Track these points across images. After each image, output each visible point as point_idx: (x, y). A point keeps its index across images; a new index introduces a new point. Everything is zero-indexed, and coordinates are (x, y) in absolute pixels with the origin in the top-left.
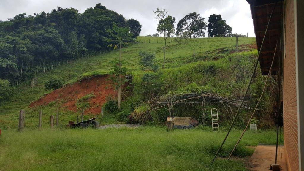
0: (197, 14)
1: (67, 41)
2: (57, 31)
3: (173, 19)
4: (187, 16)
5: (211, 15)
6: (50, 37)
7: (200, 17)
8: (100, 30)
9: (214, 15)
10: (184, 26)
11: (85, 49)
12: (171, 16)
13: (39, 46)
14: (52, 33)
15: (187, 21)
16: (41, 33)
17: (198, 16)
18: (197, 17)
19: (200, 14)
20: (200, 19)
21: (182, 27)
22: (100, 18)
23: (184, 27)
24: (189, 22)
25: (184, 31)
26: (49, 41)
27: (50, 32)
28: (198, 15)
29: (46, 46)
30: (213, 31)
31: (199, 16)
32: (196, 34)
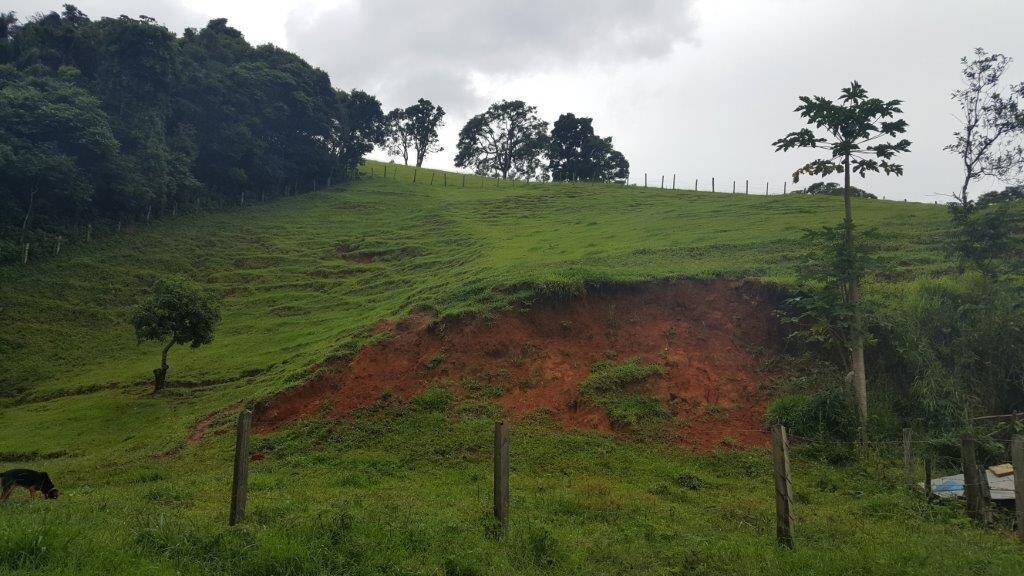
0: (526, 107)
1: (130, 145)
2: (93, 99)
3: (435, 111)
4: (496, 107)
5: (562, 117)
6: (69, 120)
7: (535, 118)
8: (248, 116)
9: (570, 116)
10: (481, 139)
11: (192, 181)
12: (428, 103)
13: (16, 152)
14: (71, 103)
15: (493, 125)
16: (26, 99)
17: (529, 115)
18: (523, 115)
19: (535, 108)
20: (534, 124)
21: (475, 140)
22: (249, 69)
23: (482, 142)
24: (499, 127)
25: (482, 156)
26: (60, 133)
27: (63, 99)
28: (530, 109)
29: (44, 152)
30: (563, 165)
31: (533, 114)
32: (518, 170)
